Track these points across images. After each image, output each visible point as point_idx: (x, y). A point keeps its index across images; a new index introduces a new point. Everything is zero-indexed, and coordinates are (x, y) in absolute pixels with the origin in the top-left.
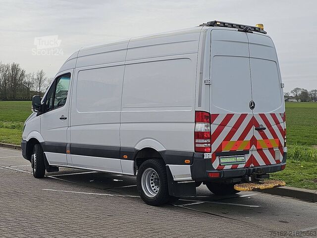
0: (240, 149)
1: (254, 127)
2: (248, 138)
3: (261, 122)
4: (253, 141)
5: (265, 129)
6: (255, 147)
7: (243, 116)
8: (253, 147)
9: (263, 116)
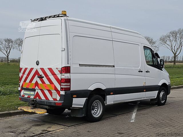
0: (30, 87)
1: (37, 76)
2: (34, 82)
3: (41, 73)
4: (37, 84)
5: (43, 77)
6: (37, 88)
7: (32, 69)
8: (37, 87)
9: (42, 69)
